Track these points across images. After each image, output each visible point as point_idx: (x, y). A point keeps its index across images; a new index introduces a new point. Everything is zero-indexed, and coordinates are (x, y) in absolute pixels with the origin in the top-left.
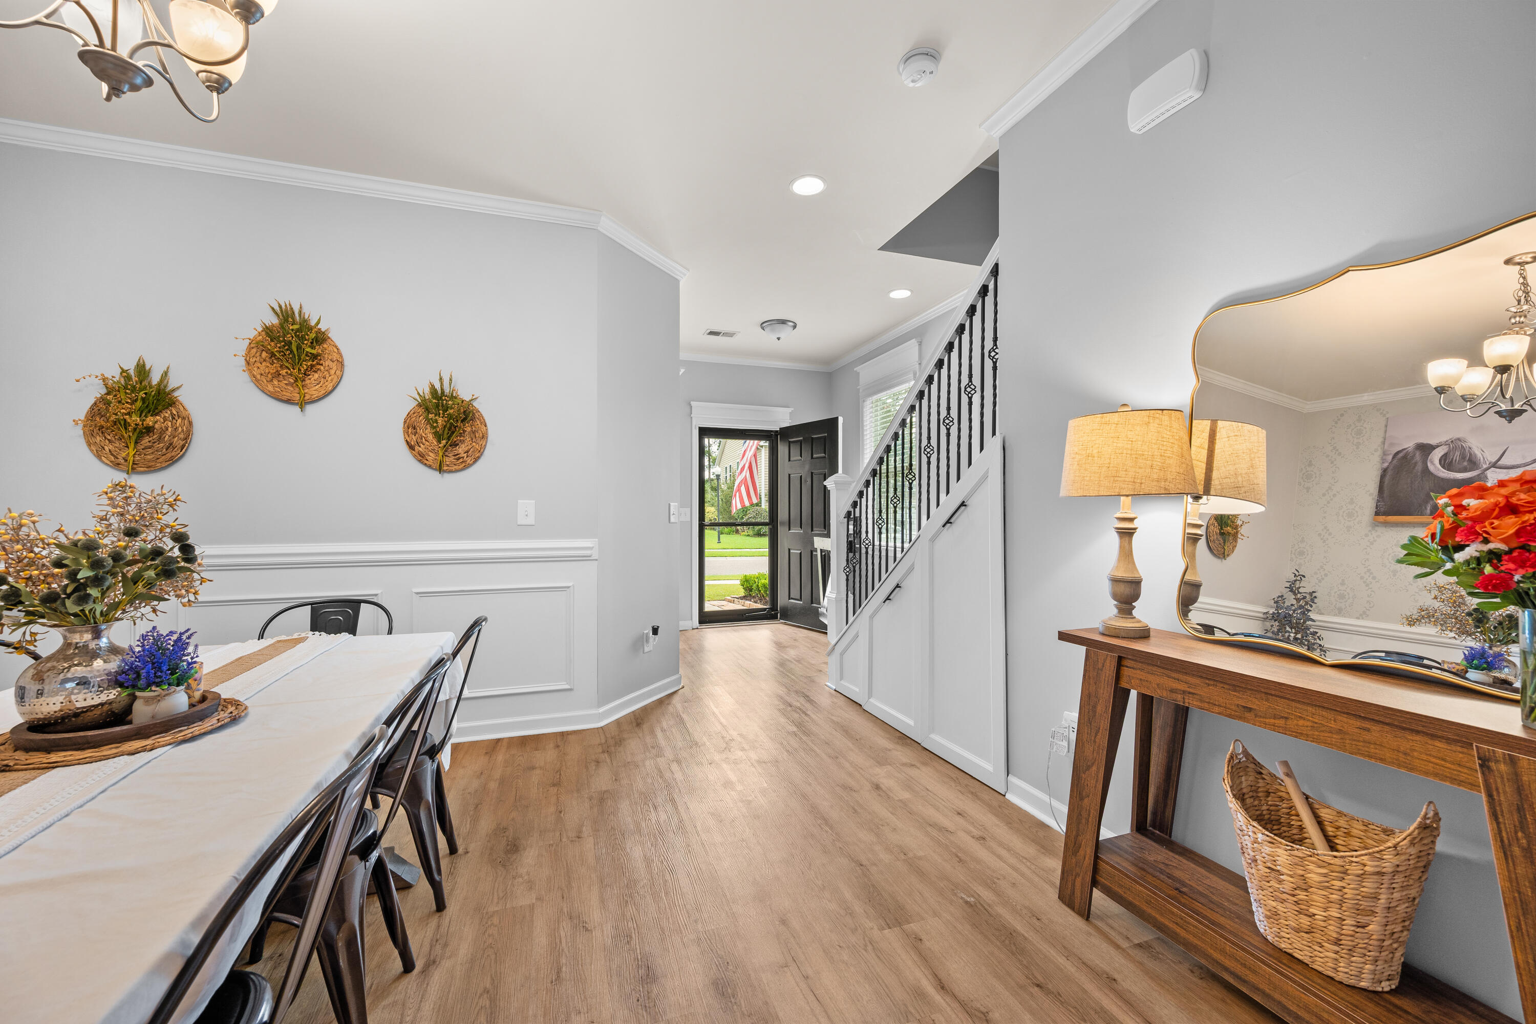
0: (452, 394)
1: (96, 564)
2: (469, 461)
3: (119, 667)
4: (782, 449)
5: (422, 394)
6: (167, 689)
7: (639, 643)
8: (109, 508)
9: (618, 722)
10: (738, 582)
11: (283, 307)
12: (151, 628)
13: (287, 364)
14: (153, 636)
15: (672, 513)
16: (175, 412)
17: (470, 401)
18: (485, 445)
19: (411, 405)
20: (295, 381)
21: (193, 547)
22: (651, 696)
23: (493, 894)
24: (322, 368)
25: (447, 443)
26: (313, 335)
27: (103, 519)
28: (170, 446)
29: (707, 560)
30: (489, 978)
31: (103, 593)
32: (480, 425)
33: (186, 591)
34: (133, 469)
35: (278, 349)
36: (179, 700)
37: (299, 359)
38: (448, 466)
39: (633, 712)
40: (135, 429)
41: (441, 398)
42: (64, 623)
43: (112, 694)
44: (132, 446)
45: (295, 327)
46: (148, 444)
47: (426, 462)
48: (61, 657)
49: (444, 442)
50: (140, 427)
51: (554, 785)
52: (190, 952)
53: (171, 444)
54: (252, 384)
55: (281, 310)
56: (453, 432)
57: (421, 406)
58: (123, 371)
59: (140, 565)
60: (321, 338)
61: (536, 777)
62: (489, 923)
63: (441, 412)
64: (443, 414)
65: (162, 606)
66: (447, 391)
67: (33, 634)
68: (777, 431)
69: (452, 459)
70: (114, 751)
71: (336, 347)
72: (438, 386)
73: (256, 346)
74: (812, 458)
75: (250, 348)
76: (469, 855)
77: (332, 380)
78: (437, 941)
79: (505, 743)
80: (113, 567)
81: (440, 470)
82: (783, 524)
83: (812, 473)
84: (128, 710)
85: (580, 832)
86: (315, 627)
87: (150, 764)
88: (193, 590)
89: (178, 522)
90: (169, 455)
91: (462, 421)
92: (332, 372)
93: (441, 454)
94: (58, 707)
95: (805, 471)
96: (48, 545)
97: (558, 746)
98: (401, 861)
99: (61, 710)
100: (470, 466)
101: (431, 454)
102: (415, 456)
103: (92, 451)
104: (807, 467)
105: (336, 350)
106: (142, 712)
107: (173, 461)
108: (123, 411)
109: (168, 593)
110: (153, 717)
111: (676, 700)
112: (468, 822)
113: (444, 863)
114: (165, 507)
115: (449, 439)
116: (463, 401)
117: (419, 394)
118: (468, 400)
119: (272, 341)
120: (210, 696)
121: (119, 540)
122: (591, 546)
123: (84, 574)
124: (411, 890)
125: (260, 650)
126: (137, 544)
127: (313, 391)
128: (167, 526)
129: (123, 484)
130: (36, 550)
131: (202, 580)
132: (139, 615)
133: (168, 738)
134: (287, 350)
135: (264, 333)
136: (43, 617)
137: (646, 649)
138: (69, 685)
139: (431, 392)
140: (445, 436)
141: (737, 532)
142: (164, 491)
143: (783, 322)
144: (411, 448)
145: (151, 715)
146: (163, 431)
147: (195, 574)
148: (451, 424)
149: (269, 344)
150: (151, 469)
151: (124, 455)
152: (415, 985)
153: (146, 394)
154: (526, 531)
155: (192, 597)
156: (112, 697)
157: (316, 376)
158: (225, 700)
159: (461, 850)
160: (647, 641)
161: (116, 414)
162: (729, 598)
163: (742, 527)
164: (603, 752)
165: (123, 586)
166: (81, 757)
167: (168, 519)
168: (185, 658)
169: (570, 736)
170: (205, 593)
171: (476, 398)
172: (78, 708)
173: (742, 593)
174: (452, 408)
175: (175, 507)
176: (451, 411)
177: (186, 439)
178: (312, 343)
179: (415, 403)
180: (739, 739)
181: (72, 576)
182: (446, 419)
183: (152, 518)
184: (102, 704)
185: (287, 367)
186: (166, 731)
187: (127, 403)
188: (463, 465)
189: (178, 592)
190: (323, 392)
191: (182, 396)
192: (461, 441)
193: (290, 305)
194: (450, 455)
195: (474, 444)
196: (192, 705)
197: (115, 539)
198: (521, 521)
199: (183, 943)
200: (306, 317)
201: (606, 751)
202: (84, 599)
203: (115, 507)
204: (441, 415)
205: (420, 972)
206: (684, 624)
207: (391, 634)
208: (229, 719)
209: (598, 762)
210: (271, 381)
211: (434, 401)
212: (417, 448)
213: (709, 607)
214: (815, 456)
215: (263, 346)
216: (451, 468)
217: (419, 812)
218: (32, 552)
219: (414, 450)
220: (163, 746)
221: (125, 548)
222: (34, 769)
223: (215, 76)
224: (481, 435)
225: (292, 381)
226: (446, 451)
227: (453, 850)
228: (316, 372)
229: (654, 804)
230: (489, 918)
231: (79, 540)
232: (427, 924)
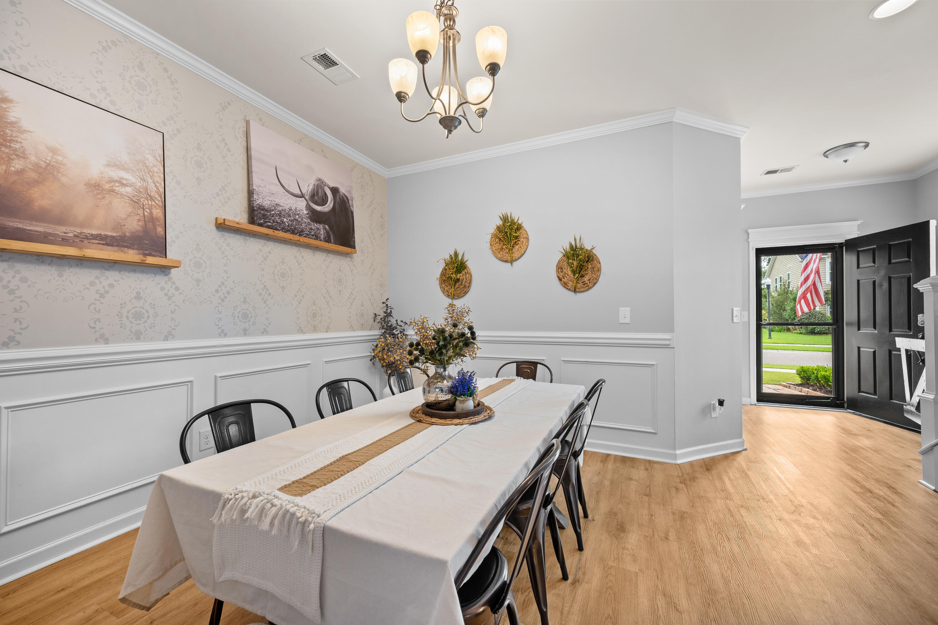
0: (581, 247)
1: (445, 339)
2: (590, 285)
3: (451, 385)
4: (849, 260)
5: (565, 249)
6: (467, 398)
7: (707, 410)
8: (448, 315)
9: (691, 464)
10: (794, 371)
11: (504, 215)
12: (461, 369)
13: (506, 243)
14: (462, 373)
15: (735, 315)
16: (466, 272)
17: (591, 249)
18: (600, 275)
19: (560, 256)
20: (509, 251)
21: (475, 333)
22: (717, 451)
23: (611, 554)
24: (520, 242)
25: (578, 275)
26: (516, 227)
27: (446, 319)
28: (465, 287)
29: (764, 352)
30: (611, 609)
31: (447, 352)
32: (596, 263)
33: (473, 353)
34: (453, 297)
35: (502, 236)
36: (470, 404)
37: (511, 240)
38: (579, 288)
39: (703, 459)
40: (454, 280)
41: (575, 250)
42: (435, 363)
43: (449, 397)
44: (453, 287)
45: (509, 224)
46: (458, 286)
47: (567, 287)
48: (435, 378)
49: (577, 275)
50: (455, 279)
51: (646, 495)
52: (480, 537)
53: (465, 286)
54: (493, 255)
55: (503, 217)
56: (582, 269)
57: (565, 256)
58: (451, 256)
59: (458, 340)
60: (519, 228)
61: (633, 485)
62: (609, 572)
63: (575, 258)
64: (577, 259)
65: (464, 359)
66: (578, 246)
67: (427, 367)
68: (842, 243)
69: (581, 284)
70: (450, 422)
71: (525, 231)
72: (573, 244)
73: (494, 236)
74: (890, 262)
75: (492, 238)
76: (595, 522)
77: (524, 248)
78: (579, 568)
79: (612, 458)
80: (450, 340)
81: (575, 291)
82: (849, 324)
83: (890, 278)
84: (454, 404)
85: (667, 535)
86: (518, 374)
87: (462, 431)
88: (474, 353)
89: (469, 321)
90: (464, 291)
91: (587, 262)
92: (524, 244)
93: (575, 282)
94: (433, 399)
95: (880, 277)
96: (431, 330)
97: (647, 469)
98: (560, 512)
99: (435, 400)
100: (591, 288)
101: (570, 282)
102: (562, 284)
103: (441, 290)
104: (882, 273)
105: (525, 232)
106: (459, 406)
107: (466, 293)
108: (450, 273)
109: (466, 353)
110: (462, 410)
111: (740, 459)
112: (593, 501)
113: (582, 520)
114: (465, 314)
115: (579, 273)
116: (587, 250)
117: (564, 249)
118: (589, 249)
119: (500, 233)
120: (481, 404)
121: (451, 329)
122: (670, 338)
123: (441, 343)
124: (564, 530)
125: (497, 383)
126: (457, 330)
127: (516, 255)
128: (466, 322)
129: (452, 304)
130: (428, 332)
131: (478, 348)
132: (457, 362)
133: (466, 421)
134: (506, 236)
135: (497, 230)
136: (430, 360)
137: (713, 415)
138: (437, 390)
139: (570, 248)
140: (578, 272)
141: (788, 330)
142: (465, 307)
143: (852, 145)
144: (560, 280)
145: (461, 409)
146: (463, 280)
147: (475, 345)
148: (581, 264)
149: (499, 235)
150: (459, 297)
151: (451, 291)
152: (569, 590)
153: (457, 264)
154: (624, 327)
155: (474, 355)
156: (449, 398)
157: (517, 247)
158: (486, 406)
159: (590, 517)
160: (714, 409)
161: (448, 274)
162: (785, 384)
163: (793, 327)
164: (681, 482)
165: (453, 349)
166: (441, 422)
167: (466, 319)
168: (472, 384)
169: (655, 465)
170: (479, 354)
171: (594, 248)
172: (440, 401)
173: (799, 381)
174: (581, 255)
175: (469, 314)
176: (581, 257)
177: (470, 283)
178: (515, 231)
179: (561, 255)
180: (809, 507)
181: (438, 343)
182: (578, 262)
183: (461, 319)
184: (446, 400)
185: (506, 245)
186: (466, 417)
187: (452, 269)
188: (587, 288)
189: (470, 353)
190: (520, 254)
191: (469, 264)
192: (586, 274)
193: (507, 214)
194: (580, 282)
195: (593, 275)
196: (475, 407)
197: (450, 328)
198: (622, 321)
199: (478, 532)
200: (513, 218)
201: (683, 482)
202: (441, 354)
203: (450, 314)
204: (576, 260)
205: (571, 583)
206: (745, 400)
207: (552, 382)
208: (488, 417)
209: (677, 489)
210: (500, 252)
211: (572, 252)
212: (563, 279)
213: (767, 389)
214: (893, 261)
215: (496, 236)
216: (580, 290)
217: (569, 488)
218: (427, 333)
219: (561, 281)
220: (466, 424)
221: (453, 332)
222: (428, 423)
223: (481, 110)
224: (597, 269)
225: (508, 251)
226: (578, 280)
227: (586, 516)
228: (517, 245)
229: (727, 535)
230: (608, 569)
231: (440, 328)
232: (574, 555)
